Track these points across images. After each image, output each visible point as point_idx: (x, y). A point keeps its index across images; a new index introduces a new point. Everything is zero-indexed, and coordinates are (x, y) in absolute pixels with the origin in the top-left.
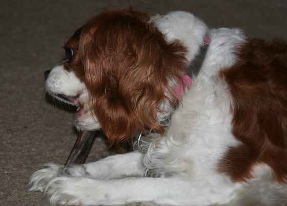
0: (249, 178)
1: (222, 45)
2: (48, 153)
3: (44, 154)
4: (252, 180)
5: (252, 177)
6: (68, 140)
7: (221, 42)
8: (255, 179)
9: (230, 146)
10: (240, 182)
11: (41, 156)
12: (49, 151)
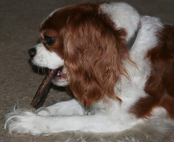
0: (149, 116)
1: (148, 30)
2: (17, 99)
3: (15, 100)
4: (152, 117)
5: (152, 115)
6: (31, 90)
7: (148, 28)
8: (153, 117)
9: (141, 97)
10: (142, 119)
11: (13, 101)
12: (18, 98)
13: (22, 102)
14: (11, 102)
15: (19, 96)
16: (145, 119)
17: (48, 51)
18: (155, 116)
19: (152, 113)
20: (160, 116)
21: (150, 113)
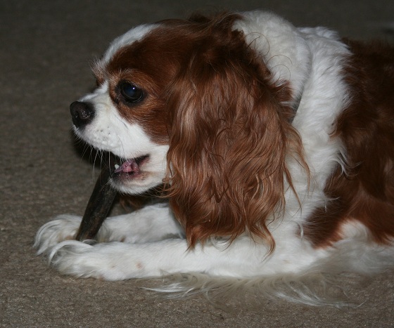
13: (71, 209)
14: (49, 207)
15: (65, 195)
16: (330, 248)
17: (124, 121)
18: (347, 237)
19: (340, 234)
20: (355, 237)
21: (337, 234)
